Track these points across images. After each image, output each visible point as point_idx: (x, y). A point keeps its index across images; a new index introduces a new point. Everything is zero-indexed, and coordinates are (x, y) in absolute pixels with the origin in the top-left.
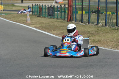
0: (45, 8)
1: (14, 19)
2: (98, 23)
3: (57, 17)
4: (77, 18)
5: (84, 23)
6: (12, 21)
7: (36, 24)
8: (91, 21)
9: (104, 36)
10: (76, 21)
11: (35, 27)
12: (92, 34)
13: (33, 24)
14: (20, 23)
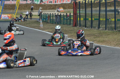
0: (53, 16)
1: (28, 25)
2: (99, 27)
3: (64, 23)
4: (81, 24)
5: (87, 28)
6: (27, 27)
7: (48, 29)
8: (93, 26)
9: (107, 37)
10: (80, 26)
11: (49, 32)
12: (96, 36)
13: (46, 29)
14: (34, 28)
